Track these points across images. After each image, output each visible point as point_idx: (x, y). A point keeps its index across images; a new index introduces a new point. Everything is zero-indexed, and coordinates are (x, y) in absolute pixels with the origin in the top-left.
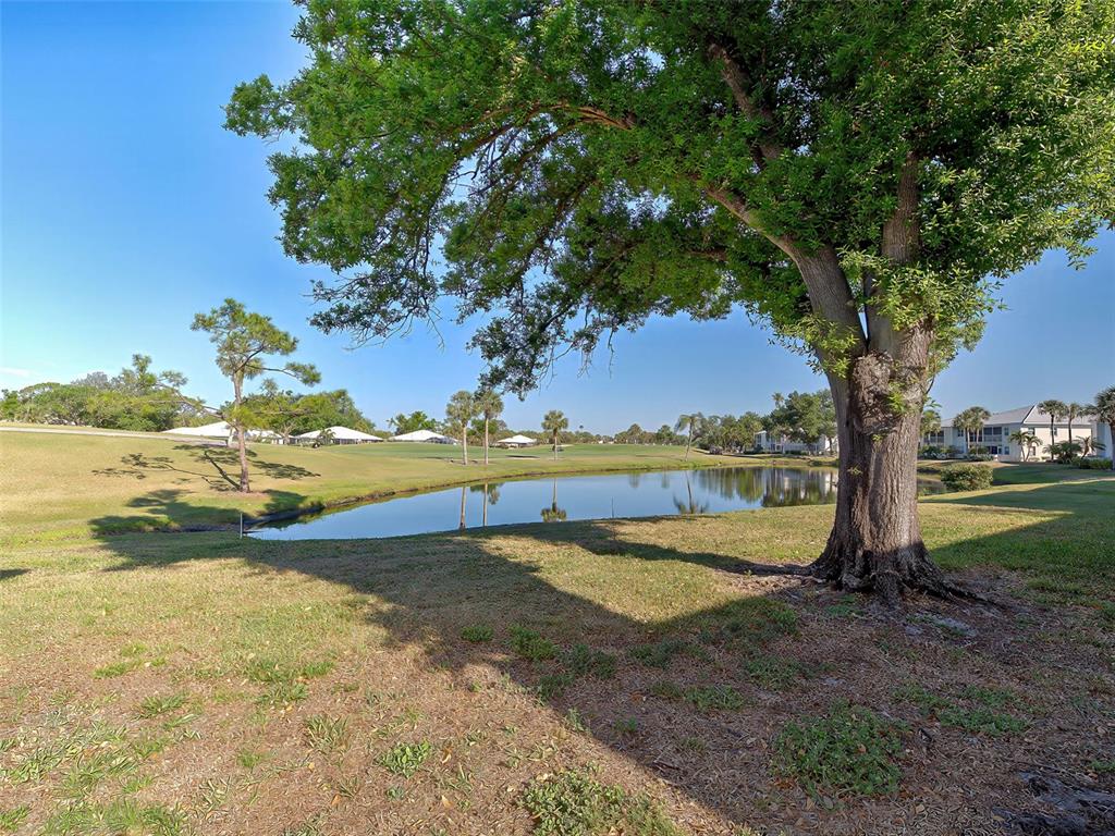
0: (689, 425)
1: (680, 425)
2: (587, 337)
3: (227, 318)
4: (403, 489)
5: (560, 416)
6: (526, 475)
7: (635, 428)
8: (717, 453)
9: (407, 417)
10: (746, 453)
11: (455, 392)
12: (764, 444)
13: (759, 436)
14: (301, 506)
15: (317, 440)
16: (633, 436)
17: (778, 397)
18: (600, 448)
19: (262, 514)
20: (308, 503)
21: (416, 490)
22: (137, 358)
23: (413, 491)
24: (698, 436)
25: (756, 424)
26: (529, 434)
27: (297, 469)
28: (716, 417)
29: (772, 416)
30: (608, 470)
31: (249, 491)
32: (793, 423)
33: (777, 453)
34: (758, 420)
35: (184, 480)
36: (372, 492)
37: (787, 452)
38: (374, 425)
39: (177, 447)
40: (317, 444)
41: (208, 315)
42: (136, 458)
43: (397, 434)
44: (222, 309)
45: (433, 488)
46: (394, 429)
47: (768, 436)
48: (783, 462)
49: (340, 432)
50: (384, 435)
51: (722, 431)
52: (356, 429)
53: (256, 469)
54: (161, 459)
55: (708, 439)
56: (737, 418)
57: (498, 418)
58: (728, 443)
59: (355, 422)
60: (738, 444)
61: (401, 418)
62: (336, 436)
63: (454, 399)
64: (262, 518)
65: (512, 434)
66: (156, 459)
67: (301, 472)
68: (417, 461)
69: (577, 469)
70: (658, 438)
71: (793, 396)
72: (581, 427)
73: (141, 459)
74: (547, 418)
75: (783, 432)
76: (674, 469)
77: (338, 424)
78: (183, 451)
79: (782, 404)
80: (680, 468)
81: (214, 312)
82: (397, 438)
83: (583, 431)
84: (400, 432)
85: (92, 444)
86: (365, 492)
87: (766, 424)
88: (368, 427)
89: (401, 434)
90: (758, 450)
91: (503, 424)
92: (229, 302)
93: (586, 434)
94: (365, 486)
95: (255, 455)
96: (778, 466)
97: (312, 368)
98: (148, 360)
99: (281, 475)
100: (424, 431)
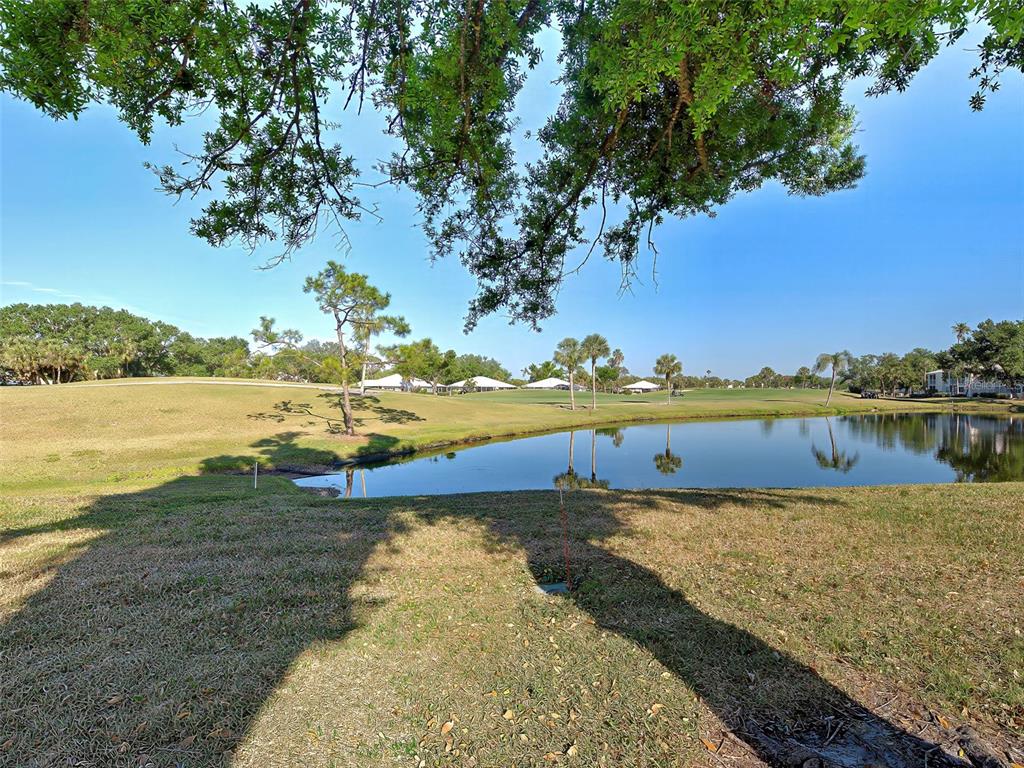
0: (831, 365)
1: (819, 366)
2: (624, 239)
3: (331, 279)
4: (500, 434)
5: (673, 361)
6: (634, 420)
7: (767, 372)
8: (872, 396)
9: (539, 367)
10: (913, 396)
11: (561, 340)
12: (939, 384)
13: (933, 377)
14: (392, 449)
15: (464, 388)
16: (767, 380)
17: (961, 328)
18: (730, 392)
19: (351, 457)
20: (399, 446)
21: (513, 435)
22: (263, 319)
23: (511, 436)
24: (847, 378)
25: (927, 361)
26: (653, 380)
27: (408, 414)
28: (872, 357)
29: (952, 351)
30: (728, 416)
31: (353, 434)
32: (985, 359)
33: (962, 396)
34: (932, 357)
35: (311, 423)
36: (467, 436)
37: (975, 395)
38: (510, 375)
39: (321, 395)
40: (464, 391)
41: (315, 276)
42: (285, 404)
43: (530, 382)
44: (326, 271)
45: (531, 433)
46: (528, 377)
47: (945, 377)
48: (967, 407)
49: (481, 381)
50: (518, 383)
51: (878, 372)
52: (495, 378)
53: (374, 413)
54: (303, 406)
55: (860, 383)
56: (901, 356)
57: (621, 365)
58: (888, 386)
59: (493, 372)
60: (901, 386)
61: (533, 368)
62: (477, 385)
63: (560, 346)
64: (349, 460)
65: (636, 380)
66: (299, 405)
67: (411, 417)
68: (526, 406)
69: (691, 414)
70: (797, 381)
71: (986, 326)
72: (708, 372)
73: (289, 406)
74: (659, 363)
75: (970, 371)
76: (811, 414)
77: (481, 375)
78: (324, 399)
79: (968, 336)
80: (819, 414)
81: (321, 274)
82: (529, 385)
83: (711, 375)
84: (533, 380)
85: (261, 393)
86: (461, 436)
87: (942, 362)
88: (505, 377)
89: (534, 381)
90: (932, 392)
91: (625, 370)
92: (331, 264)
93: (712, 379)
94: (463, 430)
95: (378, 401)
96: (962, 412)
97: (402, 319)
98: (272, 321)
99: (393, 419)
100: (552, 379)
